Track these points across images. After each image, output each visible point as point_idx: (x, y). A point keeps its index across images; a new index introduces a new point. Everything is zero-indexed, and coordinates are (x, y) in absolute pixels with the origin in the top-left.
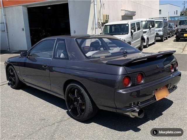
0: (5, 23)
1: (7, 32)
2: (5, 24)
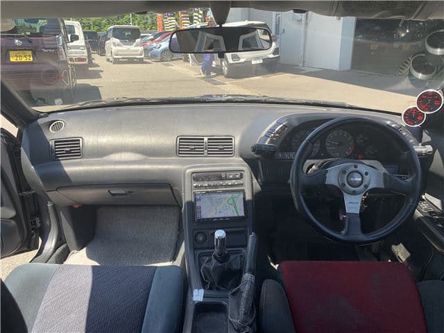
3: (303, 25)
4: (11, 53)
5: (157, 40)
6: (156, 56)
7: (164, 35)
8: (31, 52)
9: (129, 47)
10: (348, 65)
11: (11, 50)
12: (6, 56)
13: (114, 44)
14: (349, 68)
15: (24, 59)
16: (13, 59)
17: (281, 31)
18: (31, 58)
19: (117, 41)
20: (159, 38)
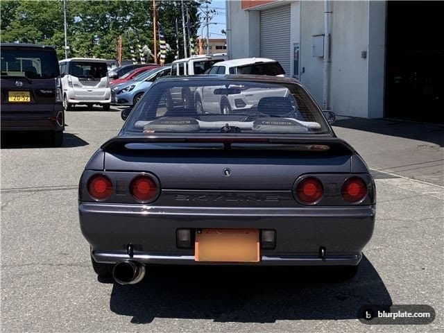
0: (326, 35)
1: (330, 62)
2: (326, 38)
3: (326, 64)
4: (10, 93)
5: (123, 77)
6: (126, 101)
7: (136, 71)
8: (29, 93)
9: (90, 88)
10: (379, 113)
11: (11, 90)
12: (5, 96)
13: (70, 83)
14: (382, 116)
15: (21, 100)
16: (11, 99)
17: (300, 70)
18: (29, 98)
19: (75, 79)
20: (127, 75)
